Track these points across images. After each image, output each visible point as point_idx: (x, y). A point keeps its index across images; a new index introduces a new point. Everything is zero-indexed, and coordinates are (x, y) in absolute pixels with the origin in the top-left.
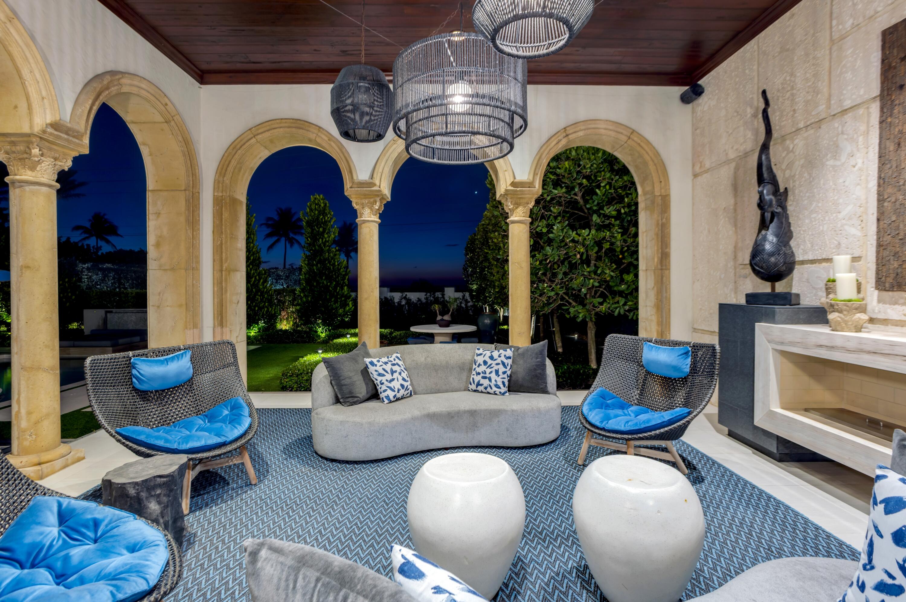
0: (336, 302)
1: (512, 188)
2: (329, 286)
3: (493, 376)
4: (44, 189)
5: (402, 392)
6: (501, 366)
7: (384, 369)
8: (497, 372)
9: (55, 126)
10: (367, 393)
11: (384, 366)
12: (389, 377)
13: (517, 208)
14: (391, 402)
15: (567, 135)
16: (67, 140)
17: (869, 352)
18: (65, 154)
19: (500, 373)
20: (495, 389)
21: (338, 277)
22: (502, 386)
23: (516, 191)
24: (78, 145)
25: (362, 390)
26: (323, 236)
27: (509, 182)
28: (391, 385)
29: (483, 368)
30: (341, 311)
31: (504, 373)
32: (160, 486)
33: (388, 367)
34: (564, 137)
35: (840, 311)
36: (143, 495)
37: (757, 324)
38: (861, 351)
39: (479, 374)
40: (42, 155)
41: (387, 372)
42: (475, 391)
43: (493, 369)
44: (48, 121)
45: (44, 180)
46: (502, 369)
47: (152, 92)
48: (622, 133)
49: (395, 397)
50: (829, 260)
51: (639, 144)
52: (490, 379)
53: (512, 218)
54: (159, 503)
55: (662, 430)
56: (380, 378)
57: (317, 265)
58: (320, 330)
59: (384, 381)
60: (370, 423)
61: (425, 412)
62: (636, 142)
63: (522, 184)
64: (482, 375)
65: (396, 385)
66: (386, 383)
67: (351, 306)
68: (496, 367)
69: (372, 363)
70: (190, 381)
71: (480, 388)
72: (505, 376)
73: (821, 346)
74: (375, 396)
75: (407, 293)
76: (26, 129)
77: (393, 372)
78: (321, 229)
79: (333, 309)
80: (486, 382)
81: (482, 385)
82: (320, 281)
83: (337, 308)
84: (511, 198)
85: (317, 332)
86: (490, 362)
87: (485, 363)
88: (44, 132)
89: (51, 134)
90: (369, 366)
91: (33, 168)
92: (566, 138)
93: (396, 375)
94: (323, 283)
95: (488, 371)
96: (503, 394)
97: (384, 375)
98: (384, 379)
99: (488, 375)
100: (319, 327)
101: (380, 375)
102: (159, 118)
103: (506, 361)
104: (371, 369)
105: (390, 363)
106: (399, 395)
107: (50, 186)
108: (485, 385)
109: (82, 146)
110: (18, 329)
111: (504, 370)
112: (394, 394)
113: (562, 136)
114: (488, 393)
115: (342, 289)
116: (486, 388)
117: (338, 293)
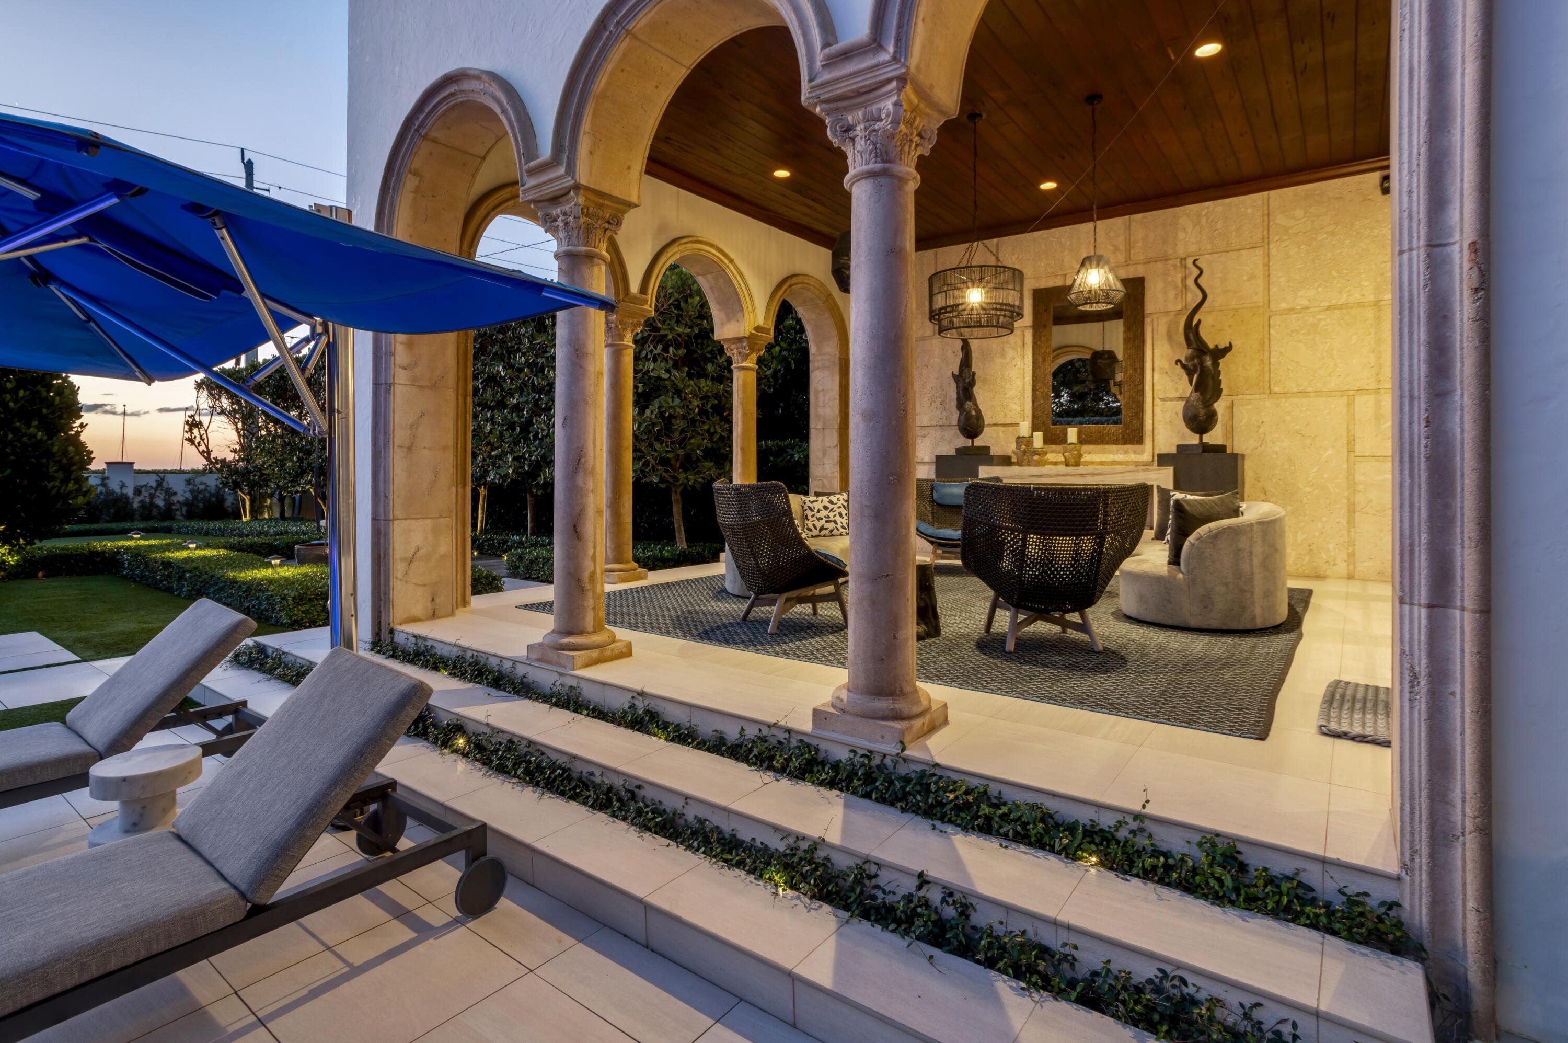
3: (838, 518)
8: (840, 514)
17: (1063, 475)
20: (841, 530)
29: (824, 513)
35: (1039, 454)
37: (980, 468)
38: (1059, 475)
39: (821, 519)
42: (818, 536)
43: (836, 513)
50: (1017, 425)
52: (835, 522)
64: (825, 519)
68: (839, 510)
71: (826, 532)
73: (1033, 476)
80: (831, 526)
81: (826, 529)
86: (830, 506)
87: (826, 508)
95: (831, 514)
99: (832, 519)
108: (831, 528)
110: (594, 457)
116: (831, 531)
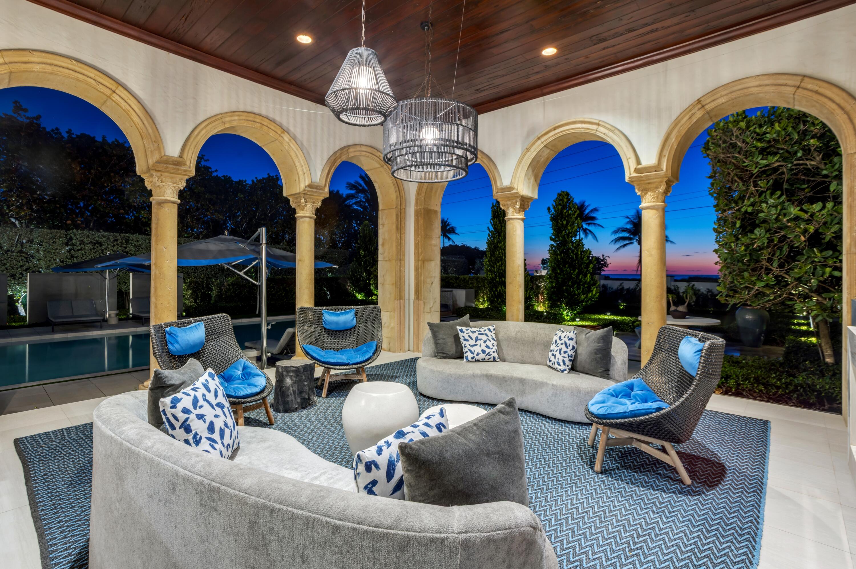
0: (578, 288)
1: (637, 175)
2: (572, 274)
4: (307, 219)
5: (482, 356)
6: (564, 346)
7: (469, 336)
9: (310, 186)
10: (456, 352)
11: (471, 334)
12: (472, 342)
13: (646, 194)
14: (468, 361)
15: (703, 106)
16: (316, 192)
18: (318, 199)
19: (562, 352)
21: (581, 265)
22: (562, 364)
23: (641, 177)
24: (322, 193)
25: (452, 349)
26: (567, 228)
27: (632, 170)
28: (472, 349)
30: (583, 297)
31: (565, 352)
32: (293, 371)
33: (474, 336)
34: (699, 109)
36: (284, 373)
40: (306, 202)
41: (472, 339)
44: (307, 184)
45: (307, 215)
46: (564, 349)
47: (370, 151)
48: (786, 85)
49: (473, 358)
51: (816, 92)
53: (643, 205)
54: (292, 380)
55: (623, 420)
56: (464, 342)
57: (560, 255)
58: (565, 313)
59: (467, 345)
60: (439, 372)
61: (485, 372)
62: (811, 91)
63: (647, 169)
65: (477, 349)
66: (468, 346)
67: (594, 292)
69: (461, 331)
70: (355, 327)
72: (566, 355)
74: (460, 356)
75: (696, 283)
76: (298, 191)
77: (477, 339)
78: (565, 222)
79: (575, 294)
82: (565, 269)
83: (579, 294)
84: (638, 185)
85: (562, 314)
88: (305, 190)
89: (308, 191)
90: (459, 332)
91: (303, 210)
92: (703, 109)
93: (479, 342)
94: (566, 271)
96: (563, 371)
97: (468, 341)
98: (467, 343)
100: (564, 311)
101: (465, 340)
102: (378, 166)
103: (568, 342)
104: (461, 334)
105: (477, 332)
106: (477, 358)
107: (310, 217)
109: (325, 193)
111: (566, 349)
112: (472, 356)
113: (696, 108)
114: (556, 370)
115: (585, 276)
117: (580, 281)
